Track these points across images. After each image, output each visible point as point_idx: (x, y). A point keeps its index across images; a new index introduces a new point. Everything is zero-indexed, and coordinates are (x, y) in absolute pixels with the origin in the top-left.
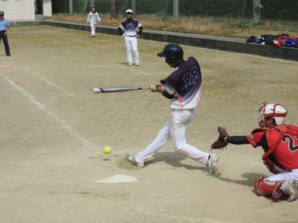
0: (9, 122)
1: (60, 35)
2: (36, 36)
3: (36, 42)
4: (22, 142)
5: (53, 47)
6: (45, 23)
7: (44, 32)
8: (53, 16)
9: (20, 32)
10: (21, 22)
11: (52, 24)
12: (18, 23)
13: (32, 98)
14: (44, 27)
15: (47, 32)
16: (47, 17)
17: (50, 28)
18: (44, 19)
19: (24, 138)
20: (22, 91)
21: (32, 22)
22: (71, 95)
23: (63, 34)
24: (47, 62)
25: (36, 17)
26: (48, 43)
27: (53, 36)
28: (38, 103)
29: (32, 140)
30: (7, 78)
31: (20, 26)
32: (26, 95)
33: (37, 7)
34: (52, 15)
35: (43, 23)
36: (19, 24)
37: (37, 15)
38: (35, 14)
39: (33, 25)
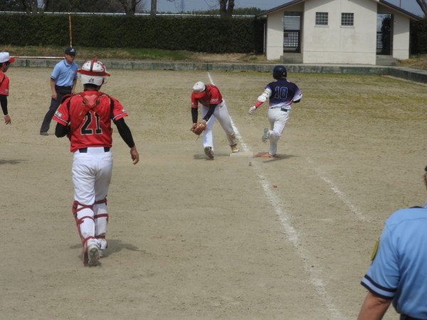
0: (214, 263)
1: (411, 98)
2: (365, 96)
3: (357, 108)
4: (217, 304)
5: (382, 120)
6: (393, 72)
7: (384, 90)
8: (410, 60)
9: (339, 87)
10: (348, 68)
11: (406, 75)
12: (342, 68)
13: (284, 219)
14: (390, 81)
15: (390, 89)
16: (400, 61)
17: (399, 81)
18: (394, 64)
19: (224, 298)
20: (274, 204)
21: (369, 69)
22: (363, 218)
23: (417, 95)
24: (354, 149)
25: (378, 60)
26: (378, 112)
27: (395, 99)
28: (291, 230)
29: (238, 303)
30: (261, 177)
31: (345, 74)
32: (278, 211)
33: (382, 40)
34: (410, 57)
35: (390, 72)
36: (345, 71)
37: (379, 56)
38: (377, 53)
39: (371, 74)
